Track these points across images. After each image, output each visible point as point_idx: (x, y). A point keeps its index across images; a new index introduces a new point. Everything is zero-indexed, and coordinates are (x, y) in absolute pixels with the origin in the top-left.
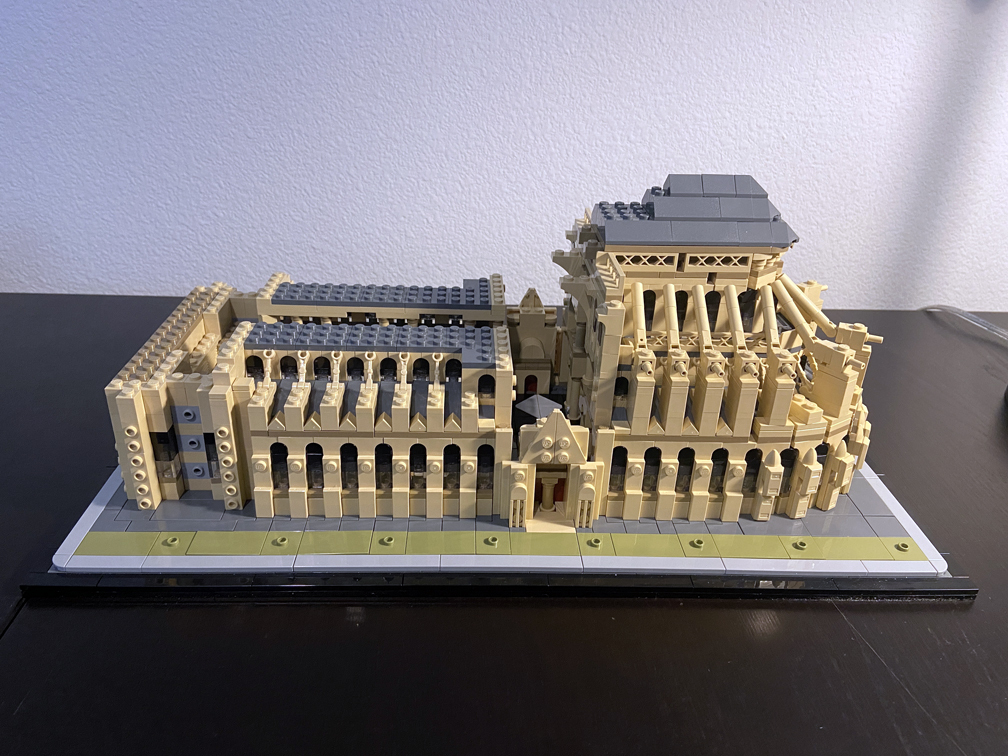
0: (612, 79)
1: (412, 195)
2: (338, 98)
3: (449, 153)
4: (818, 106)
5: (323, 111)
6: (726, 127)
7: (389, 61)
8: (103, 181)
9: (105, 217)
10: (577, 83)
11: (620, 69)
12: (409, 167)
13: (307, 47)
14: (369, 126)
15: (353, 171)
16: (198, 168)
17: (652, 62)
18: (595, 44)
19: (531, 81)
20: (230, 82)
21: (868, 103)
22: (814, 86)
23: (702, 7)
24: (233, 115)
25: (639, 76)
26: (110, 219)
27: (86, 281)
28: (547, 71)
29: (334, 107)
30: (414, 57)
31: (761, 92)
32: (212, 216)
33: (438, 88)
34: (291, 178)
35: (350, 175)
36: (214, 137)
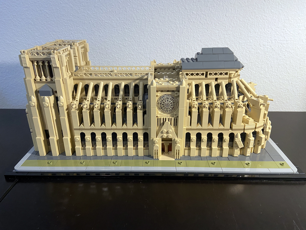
0: (208, 30)
2: (112, 41)
5: (107, 45)
6: (251, 45)
7: (129, 27)
10: (195, 32)
11: (211, 27)
13: (102, 24)
14: (123, 50)
17: (223, 23)
18: (202, 18)
20: (77, 37)
22: (284, 30)
23: (241, 3)
28: (184, 29)
29: (111, 44)
30: (138, 26)
33: (146, 36)
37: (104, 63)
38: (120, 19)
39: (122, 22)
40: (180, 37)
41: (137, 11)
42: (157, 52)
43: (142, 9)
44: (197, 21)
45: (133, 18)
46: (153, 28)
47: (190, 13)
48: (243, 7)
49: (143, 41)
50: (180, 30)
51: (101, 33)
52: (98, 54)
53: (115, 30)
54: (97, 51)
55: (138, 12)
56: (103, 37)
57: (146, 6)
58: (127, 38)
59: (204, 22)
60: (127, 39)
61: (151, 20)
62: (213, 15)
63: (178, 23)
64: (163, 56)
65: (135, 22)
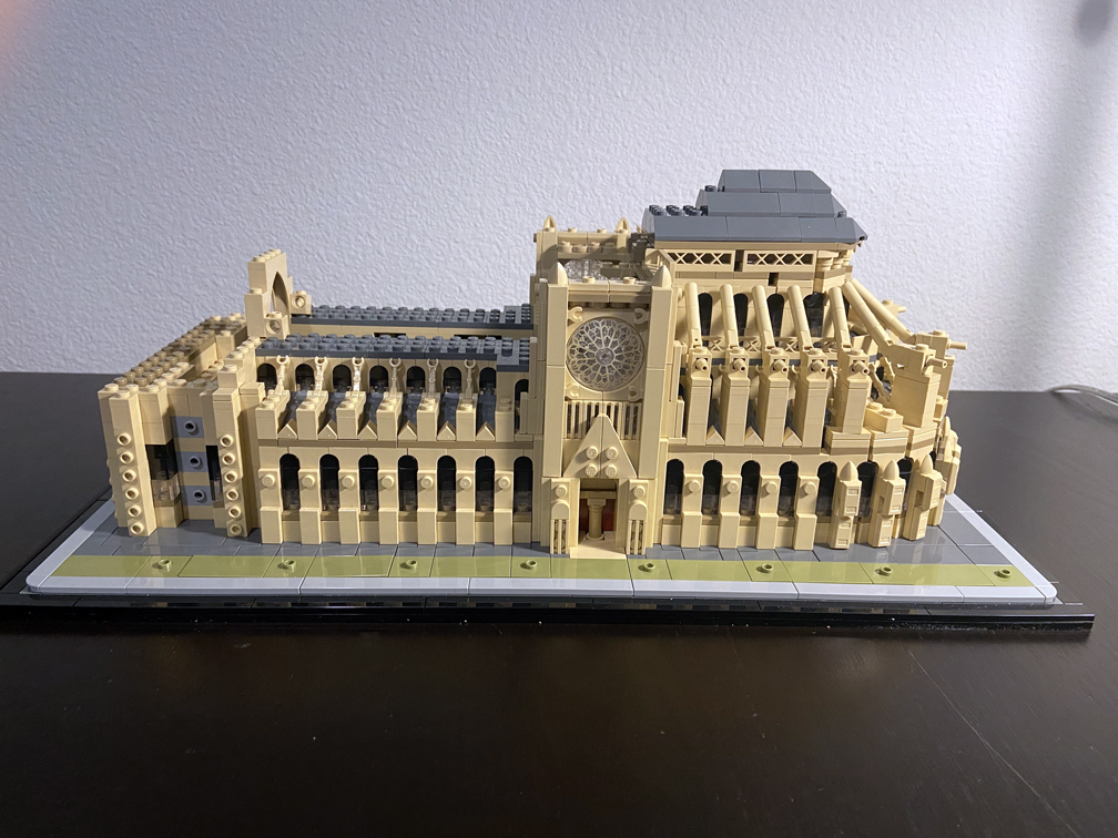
0: (670, 125)
1: (442, 259)
2: (357, 149)
3: (485, 211)
4: (909, 155)
5: (340, 163)
7: (415, 106)
8: (86, 244)
9: (87, 288)
10: (630, 129)
12: (438, 226)
13: (323, 91)
14: (393, 180)
15: (373, 232)
16: (196, 229)
17: (716, 105)
18: (650, 87)
19: (577, 129)
20: (234, 132)
21: (968, 149)
22: (904, 131)
24: (236, 168)
25: (701, 122)
26: (92, 289)
27: (63, 363)
28: (595, 117)
29: (352, 159)
30: (445, 102)
31: (843, 138)
32: (210, 284)
33: (472, 137)
34: (301, 239)
35: (369, 235)
36: (215, 193)
37: (324, 221)
38: (383, 78)
39: (392, 86)
40: (581, 146)
41: (443, 53)
42: (507, 190)
43: (456, 47)
44: (635, 95)
45: (427, 76)
46: (493, 111)
47: (613, 69)
48: (779, 56)
49: (459, 154)
50: (580, 120)
51: (319, 120)
52: (306, 193)
53: (366, 112)
54: (304, 181)
55: (445, 58)
56: (326, 134)
57: (469, 39)
58: (407, 140)
59: (657, 98)
60: (405, 144)
61: (487, 85)
62: (685, 76)
63: (574, 99)
64: (528, 204)
65: (435, 89)
